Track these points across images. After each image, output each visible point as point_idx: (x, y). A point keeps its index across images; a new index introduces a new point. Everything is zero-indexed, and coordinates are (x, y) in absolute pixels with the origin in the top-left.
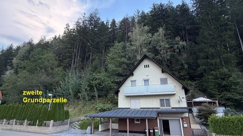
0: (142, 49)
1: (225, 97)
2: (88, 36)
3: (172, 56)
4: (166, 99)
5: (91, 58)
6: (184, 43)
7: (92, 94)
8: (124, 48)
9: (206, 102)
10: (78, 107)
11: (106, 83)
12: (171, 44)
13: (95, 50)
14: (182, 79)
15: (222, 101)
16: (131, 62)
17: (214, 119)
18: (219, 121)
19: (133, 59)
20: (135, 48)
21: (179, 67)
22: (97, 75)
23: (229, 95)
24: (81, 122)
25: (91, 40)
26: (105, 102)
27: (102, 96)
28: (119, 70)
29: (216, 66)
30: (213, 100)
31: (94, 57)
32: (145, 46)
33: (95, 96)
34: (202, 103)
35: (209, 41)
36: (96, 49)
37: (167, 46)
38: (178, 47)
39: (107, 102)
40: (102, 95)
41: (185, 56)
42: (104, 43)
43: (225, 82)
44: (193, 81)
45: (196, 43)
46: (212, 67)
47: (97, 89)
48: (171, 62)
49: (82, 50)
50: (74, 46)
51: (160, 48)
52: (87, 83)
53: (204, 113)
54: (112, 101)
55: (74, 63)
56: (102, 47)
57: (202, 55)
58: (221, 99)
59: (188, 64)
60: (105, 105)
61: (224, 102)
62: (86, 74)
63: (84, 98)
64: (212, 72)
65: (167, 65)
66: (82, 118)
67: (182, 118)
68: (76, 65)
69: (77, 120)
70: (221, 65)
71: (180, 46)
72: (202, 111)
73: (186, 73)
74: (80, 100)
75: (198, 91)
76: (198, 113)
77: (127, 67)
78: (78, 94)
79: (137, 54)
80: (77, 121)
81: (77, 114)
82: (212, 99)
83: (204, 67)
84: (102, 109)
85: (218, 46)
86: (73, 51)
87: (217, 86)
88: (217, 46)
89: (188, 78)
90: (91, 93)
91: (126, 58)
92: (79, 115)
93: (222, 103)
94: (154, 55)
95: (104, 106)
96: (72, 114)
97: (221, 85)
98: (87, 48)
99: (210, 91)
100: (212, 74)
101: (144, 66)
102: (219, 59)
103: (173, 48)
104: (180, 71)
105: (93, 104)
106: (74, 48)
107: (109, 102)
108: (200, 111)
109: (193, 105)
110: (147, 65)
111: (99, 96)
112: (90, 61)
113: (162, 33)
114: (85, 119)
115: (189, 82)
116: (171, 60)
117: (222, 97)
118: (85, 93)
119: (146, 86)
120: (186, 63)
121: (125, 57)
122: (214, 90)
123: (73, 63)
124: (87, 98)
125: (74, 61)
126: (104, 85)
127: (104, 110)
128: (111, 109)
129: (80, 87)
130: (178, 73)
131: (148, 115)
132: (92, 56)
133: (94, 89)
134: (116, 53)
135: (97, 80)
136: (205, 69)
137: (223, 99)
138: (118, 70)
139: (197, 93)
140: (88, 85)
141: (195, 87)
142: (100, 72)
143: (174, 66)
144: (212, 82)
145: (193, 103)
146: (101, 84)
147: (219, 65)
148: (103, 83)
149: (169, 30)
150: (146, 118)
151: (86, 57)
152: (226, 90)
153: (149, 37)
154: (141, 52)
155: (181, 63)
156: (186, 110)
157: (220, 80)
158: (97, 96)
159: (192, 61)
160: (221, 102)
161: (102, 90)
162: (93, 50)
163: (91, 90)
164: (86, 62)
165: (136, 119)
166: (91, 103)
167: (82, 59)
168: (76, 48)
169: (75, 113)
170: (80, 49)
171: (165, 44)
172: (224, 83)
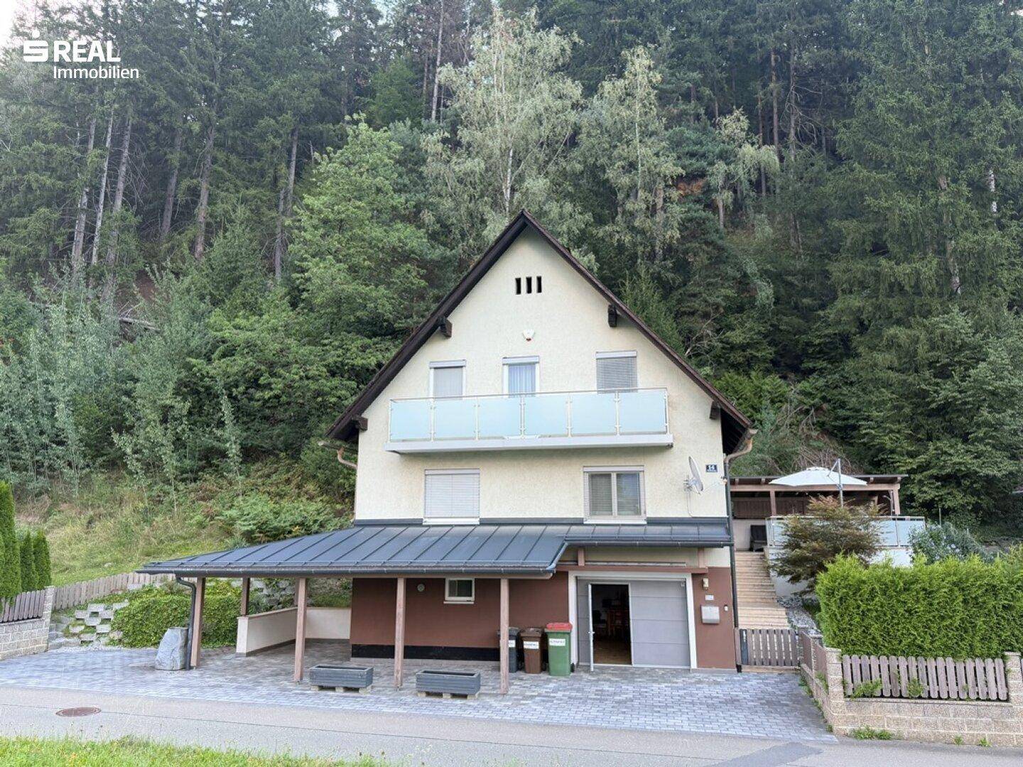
0: (520, 179)
1: (942, 468)
2: (183, 65)
3: (692, 229)
4: (619, 475)
5: (202, 211)
6: (768, 155)
7: (207, 441)
8: (411, 160)
9: (836, 494)
10: (111, 515)
11: (294, 373)
12: (692, 155)
13: (227, 164)
14: (735, 366)
15: (925, 489)
16: (448, 253)
17: (845, 578)
18: (866, 589)
19: (463, 236)
20: (474, 165)
21: (727, 297)
22: (237, 327)
23: (958, 456)
24: (126, 604)
25: (206, 90)
26: (286, 488)
27: (267, 453)
28: (375, 301)
29: (917, 299)
30: (877, 481)
31: (220, 208)
32: (542, 157)
33: (223, 454)
34: (813, 500)
35: (896, 153)
36: (234, 159)
37: (670, 167)
38: (728, 176)
39: (299, 487)
40: (267, 444)
41: (764, 230)
42: (288, 116)
43: (949, 384)
44: (792, 376)
45: (839, 159)
46: (893, 303)
47: (238, 411)
48: (682, 267)
49: (142, 155)
50: (85, 128)
51: (625, 180)
52: (175, 374)
53: (814, 550)
54: (328, 482)
55: (89, 241)
56: (274, 148)
57: (851, 229)
58: (918, 477)
59: (776, 278)
60: (284, 503)
61: (930, 493)
62: (163, 315)
63: (153, 466)
64: (892, 331)
65: (657, 278)
66: (137, 582)
67: (698, 577)
68: (100, 257)
69: (103, 592)
70: (941, 295)
71: (741, 172)
72: (805, 538)
73: (759, 333)
74: (131, 473)
75: (814, 434)
76: (786, 547)
77: (423, 283)
78: (115, 437)
79: (487, 208)
80: (102, 601)
81: (107, 557)
82: (872, 477)
83: (855, 302)
84: (262, 527)
85: (943, 182)
86: (81, 162)
87: (907, 410)
88: (935, 186)
89: (772, 361)
90: (199, 431)
91: (419, 227)
92: (116, 561)
93: (921, 498)
94: (588, 217)
95: (277, 513)
96: (74, 558)
97: (929, 403)
98: (178, 141)
99: (874, 437)
100: (892, 344)
101: (514, 284)
102: (935, 262)
103: (701, 183)
104: (731, 319)
105: (210, 499)
106: (84, 142)
107: (311, 487)
108: (797, 538)
109: (774, 509)
110: (529, 280)
111: (250, 454)
112: (196, 230)
113: (645, 81)
114: (157, 585)
115: (772, 382)
116: (686, 252)
117: (922, 468)
118: (156, 433)
119: (517, 400)
120: (764, 274)
121: (413, 218)
122: (892, 431)
123: (79, 238)
124: (171, 462)
125: (90, 228)
126: (278, 386)
127: (276, 535)
128: (321, 525)
129: (128, 393)
130: (718, 331)
131: (512, 560)
132: (211, 201)
133: (218, 408)
134: (359, 193)
135: (237, 357)
136: (860, 310)
137: (932, 477)
138: (366, 298)
139: (809, 445)
140: (181, 384)
141: (801, 412)
142: (253, 309)
143: (697, 290)
144: (888, 385)
145: (773, 495)
146: (262, 381)
147: (931, 294)
148: (273, 375)
149: (693, 67)
150: (500, 573)
151: (170, 207)
152: (950, 430)
153: (568, 103)
154: (517, 195)
155: (738, 275)
156: (718, 533)
157: (927, 374)
158: (234, 450)
159: (798, 265)
160: (920, 491)
161: (266, 418)
162: (215, 160)
163: (200, 413)
164: (171, 238)
165: (451, 582)
166: (196, 491)
167: (139, 218)
168: (99, 143)
169: (91, 554)
170: (126, 153)
171: (657, 155)
172: (947, 391)
